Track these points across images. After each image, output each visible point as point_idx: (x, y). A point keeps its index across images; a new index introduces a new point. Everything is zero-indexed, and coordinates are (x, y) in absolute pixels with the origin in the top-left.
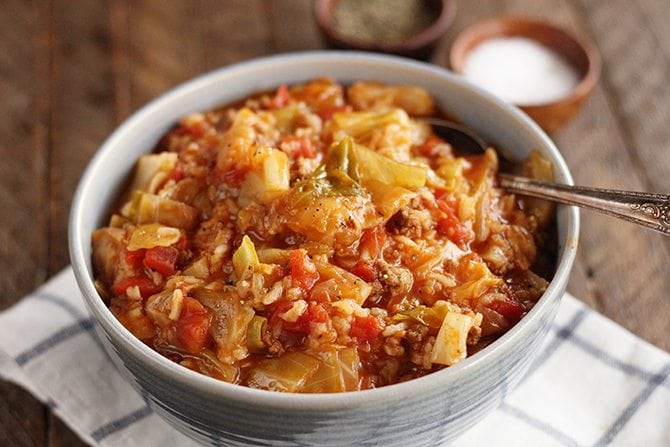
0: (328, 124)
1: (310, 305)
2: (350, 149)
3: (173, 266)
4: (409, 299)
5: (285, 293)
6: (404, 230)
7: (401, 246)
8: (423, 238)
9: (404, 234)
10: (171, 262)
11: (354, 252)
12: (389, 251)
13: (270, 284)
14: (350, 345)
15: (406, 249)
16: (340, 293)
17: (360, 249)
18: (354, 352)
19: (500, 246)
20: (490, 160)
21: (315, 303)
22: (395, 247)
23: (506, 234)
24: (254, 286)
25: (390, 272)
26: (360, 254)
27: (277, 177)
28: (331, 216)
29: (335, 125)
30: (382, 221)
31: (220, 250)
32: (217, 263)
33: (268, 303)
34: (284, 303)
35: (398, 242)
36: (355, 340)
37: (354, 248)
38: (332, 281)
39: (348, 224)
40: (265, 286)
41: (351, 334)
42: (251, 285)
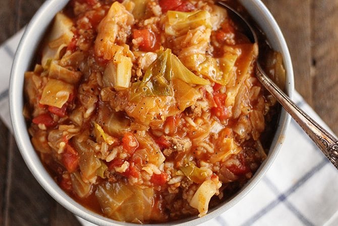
0: (164, 17)
1: (130, 165)
2: (169, 58)
3: (64, 114)
4: (187, 156)
5: (118, 154)
6: (191, 115)
7: (188, 125)
8: (202, 118)
9: (190, 117)
10: (63, 112)
11: (161, 127)
12: (181, 127)
13: (110, 149)
14: (150, 187)
15: (191, 126)
16: (148, 160)
17: (164, 126)
18: (152, 190)
19: (244, 124)
20: (254, 53)
21: (133, 164)
22: (184, 125)
23: (250, 116)
24: (102, 148)
25: (178, 144)
26: (164, 128)
27: (123, 79)
28: (148, 114)
29: (167, 19)
30: (178, 112)
31: (89, 111)
32: (87, 118)
33: (109, 161)
34: (117, 162)
35: (187, 122)
36: (153, 184)
37: (161, 126)
38: (145, 150)
39: (158, 118)
40: (108, 151)
41: (151, 181)
42: (100, 149)
